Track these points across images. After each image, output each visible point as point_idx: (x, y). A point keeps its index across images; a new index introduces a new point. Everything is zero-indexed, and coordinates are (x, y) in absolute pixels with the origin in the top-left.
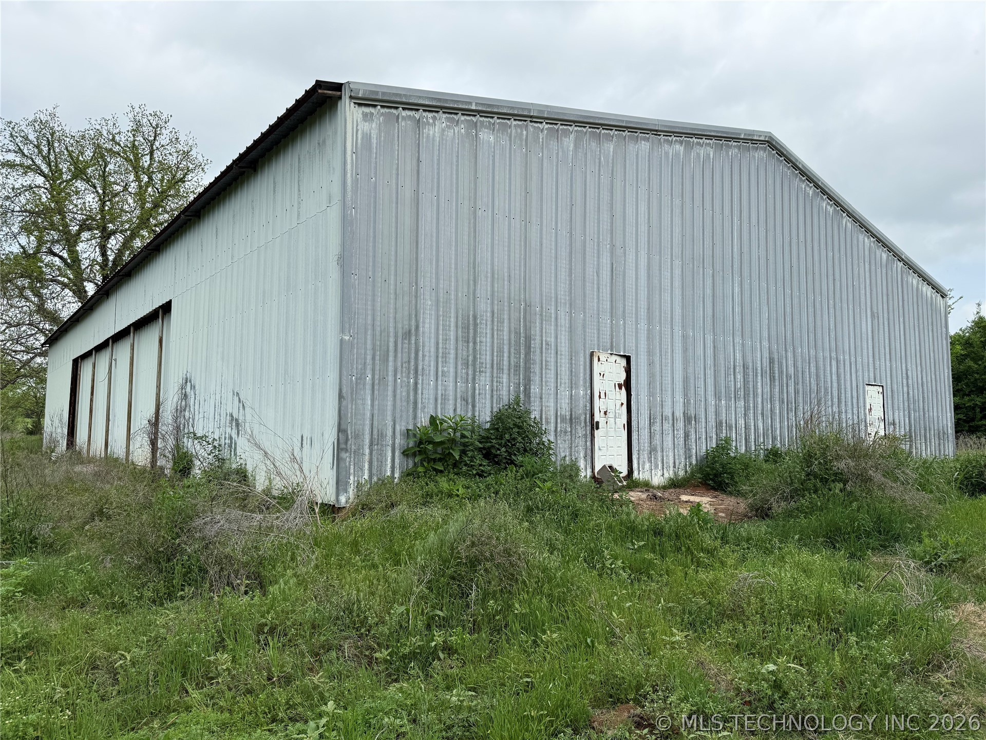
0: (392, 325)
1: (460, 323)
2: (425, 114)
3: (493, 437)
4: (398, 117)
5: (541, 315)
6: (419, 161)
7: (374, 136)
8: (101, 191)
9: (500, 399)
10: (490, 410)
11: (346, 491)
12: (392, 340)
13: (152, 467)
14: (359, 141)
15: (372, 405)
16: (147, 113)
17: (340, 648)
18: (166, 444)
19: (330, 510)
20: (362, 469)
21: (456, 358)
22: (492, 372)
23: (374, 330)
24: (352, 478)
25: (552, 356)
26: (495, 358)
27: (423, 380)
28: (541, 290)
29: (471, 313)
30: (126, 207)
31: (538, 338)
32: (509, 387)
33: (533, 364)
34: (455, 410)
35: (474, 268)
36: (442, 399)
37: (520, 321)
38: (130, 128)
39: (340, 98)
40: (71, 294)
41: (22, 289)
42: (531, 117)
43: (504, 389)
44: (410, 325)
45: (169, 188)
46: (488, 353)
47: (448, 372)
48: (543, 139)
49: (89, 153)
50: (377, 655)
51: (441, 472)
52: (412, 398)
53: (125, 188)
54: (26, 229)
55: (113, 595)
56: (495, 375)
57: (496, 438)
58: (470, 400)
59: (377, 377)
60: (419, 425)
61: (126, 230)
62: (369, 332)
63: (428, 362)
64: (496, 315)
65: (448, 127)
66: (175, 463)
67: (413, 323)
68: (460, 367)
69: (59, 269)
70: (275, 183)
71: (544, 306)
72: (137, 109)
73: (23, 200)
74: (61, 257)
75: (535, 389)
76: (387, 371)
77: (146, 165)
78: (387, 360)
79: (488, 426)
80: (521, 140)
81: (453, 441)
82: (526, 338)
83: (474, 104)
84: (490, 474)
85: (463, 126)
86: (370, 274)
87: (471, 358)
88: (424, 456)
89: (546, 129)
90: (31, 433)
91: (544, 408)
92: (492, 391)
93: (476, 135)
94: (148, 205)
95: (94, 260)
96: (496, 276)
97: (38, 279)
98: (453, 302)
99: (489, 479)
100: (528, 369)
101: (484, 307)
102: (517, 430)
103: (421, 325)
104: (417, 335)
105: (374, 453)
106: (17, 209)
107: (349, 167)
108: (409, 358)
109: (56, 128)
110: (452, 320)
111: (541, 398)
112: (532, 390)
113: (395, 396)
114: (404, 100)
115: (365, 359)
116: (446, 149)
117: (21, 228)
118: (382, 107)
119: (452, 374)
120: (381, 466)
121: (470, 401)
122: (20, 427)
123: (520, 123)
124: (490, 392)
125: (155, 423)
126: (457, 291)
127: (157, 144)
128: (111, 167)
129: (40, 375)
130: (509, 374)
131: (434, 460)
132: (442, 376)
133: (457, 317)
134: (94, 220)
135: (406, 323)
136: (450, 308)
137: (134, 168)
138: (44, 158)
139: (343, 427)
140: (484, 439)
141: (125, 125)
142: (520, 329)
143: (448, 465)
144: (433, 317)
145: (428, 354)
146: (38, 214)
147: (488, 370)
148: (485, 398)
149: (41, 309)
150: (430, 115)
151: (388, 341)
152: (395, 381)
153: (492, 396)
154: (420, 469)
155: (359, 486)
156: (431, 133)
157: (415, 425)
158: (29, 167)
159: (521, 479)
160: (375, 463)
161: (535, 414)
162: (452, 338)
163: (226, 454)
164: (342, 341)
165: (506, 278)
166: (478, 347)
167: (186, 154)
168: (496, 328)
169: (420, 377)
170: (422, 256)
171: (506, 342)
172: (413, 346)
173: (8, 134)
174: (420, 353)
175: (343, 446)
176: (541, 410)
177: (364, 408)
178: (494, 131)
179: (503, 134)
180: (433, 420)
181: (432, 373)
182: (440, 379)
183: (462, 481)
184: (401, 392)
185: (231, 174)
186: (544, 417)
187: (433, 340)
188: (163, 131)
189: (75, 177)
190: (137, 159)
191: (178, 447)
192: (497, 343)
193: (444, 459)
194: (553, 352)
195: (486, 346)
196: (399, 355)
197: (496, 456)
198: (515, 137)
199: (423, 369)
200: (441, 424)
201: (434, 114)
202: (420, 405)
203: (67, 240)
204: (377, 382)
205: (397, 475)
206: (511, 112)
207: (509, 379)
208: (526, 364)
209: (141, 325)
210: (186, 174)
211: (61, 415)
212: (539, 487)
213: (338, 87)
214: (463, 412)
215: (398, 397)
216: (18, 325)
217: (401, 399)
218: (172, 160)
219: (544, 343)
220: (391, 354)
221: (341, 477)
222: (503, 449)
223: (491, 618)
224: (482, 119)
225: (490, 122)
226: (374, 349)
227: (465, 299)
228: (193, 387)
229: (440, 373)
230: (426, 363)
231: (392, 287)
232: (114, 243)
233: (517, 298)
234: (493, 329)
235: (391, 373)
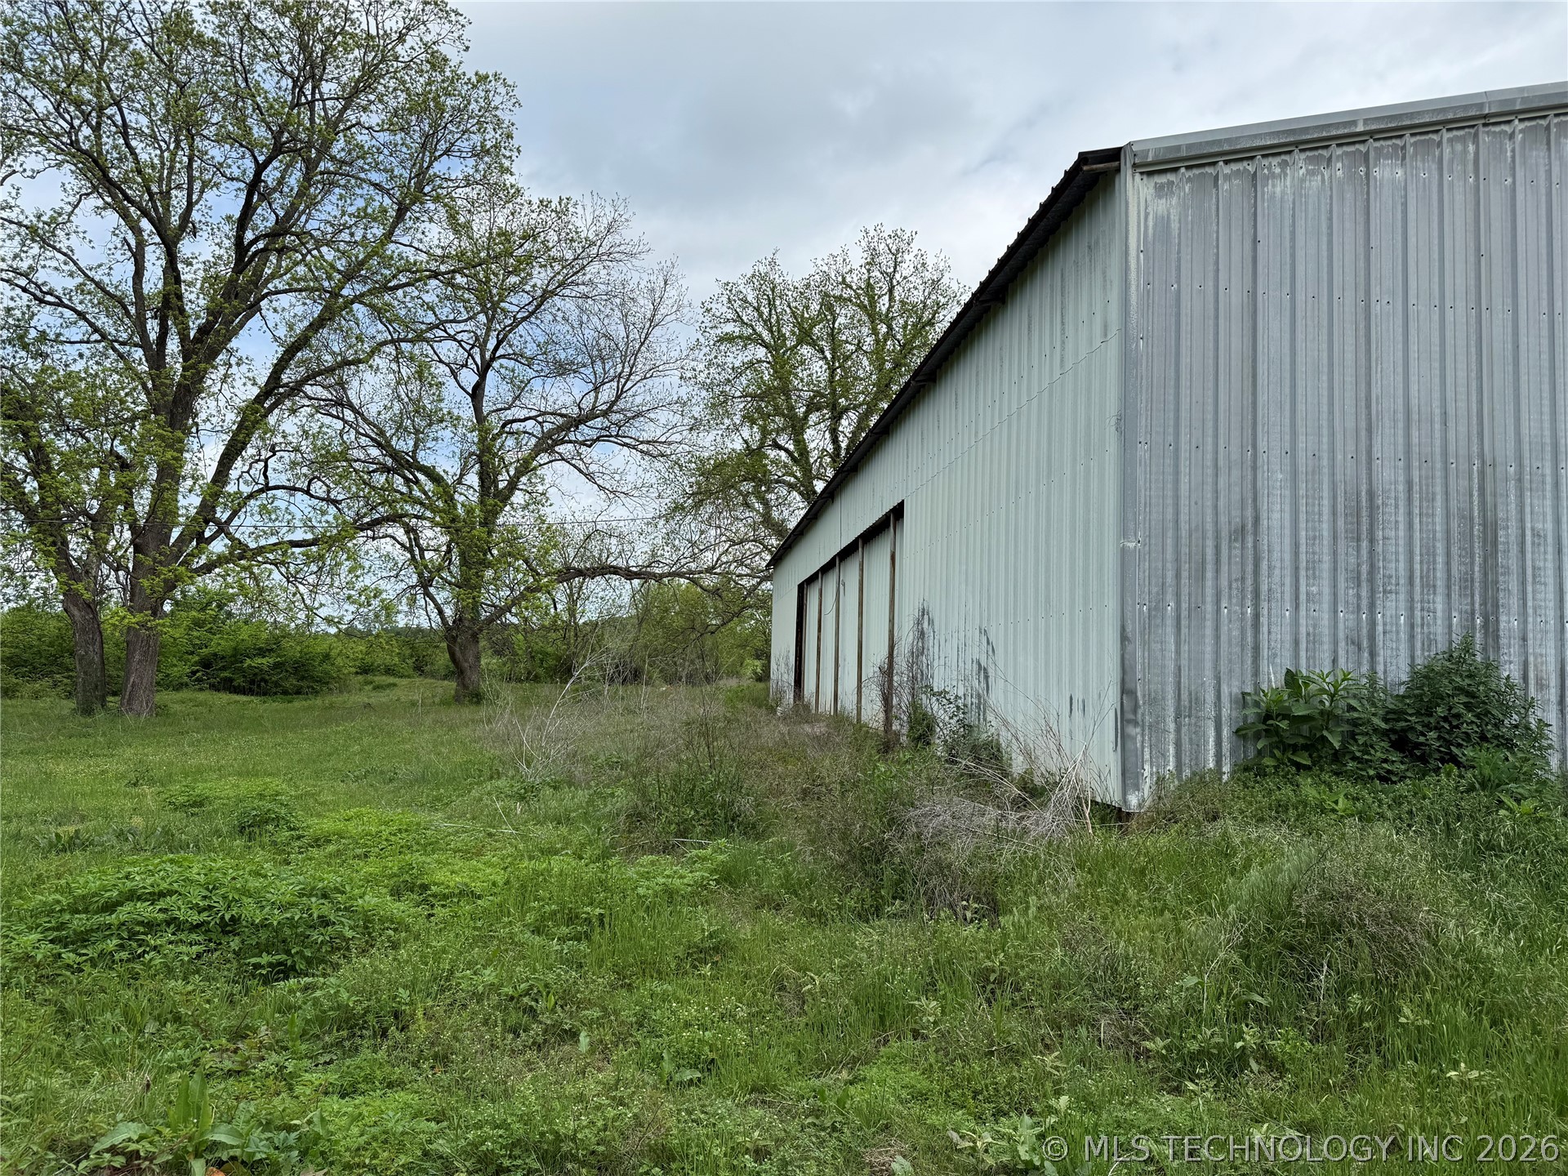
0: (1209, 519)
1: (1340, 508)
2: (1265, 162)
3: (1410, 711)
4: (1216, 178)
5: (1520, 480)
6: (1255, 241)
7: (1174, 217)
8: (829, 356)
9: (1429, 641)
10: (1408, 661)
11: (1137, 788)
12: (1210, 543)
13: (886, 731)
14: (1150, 231)
15: (1178, 652)
16: (885, 235)
17: (1093, 1025)
18: (902, 700)
19: (1113, 816)
20: (1163, 755)
21: (1335, 569)
22: (1411, 593)
23: (1177, 528)
24: (1147, 767)
25: (1550, 557)
26: (1417, 566)
27: (1269, 609)
28: (1518, 433)
29: (1364, 488)
30: (861, 373)
31: (1513, 524)
32: (1450, 618)
33: (1504, 574)
34: (1335, 661)
35: (1368, 407)
36: (1308, 642)
37: (1471, 495)
38: (863, 262)
39: (1118, 170)
40: (798, 498)
41: (746, 495)
42: (1485, 116)
43: (1439, 622)
44: (1242, 517)
45: (914, 337)
46: (1402, 558)
47: (1320, 593)
48: (1513, 151)
49: (815, 307)
50: (1149, 1045)
51: (1308, 768)
52: (1249, 639)
53: (859, 347)
54: (749, 419)
55: (811, 900)
56: (1417, 597)
57: (1418, 714)
58: (1367, 643)
59: (1184, 606)
60: (1265, 687)
61: (861, 405)
62: (1170, 534)
63: (1277, 577)
64: (1416, 488)
65: (1310, 173)
66: (911, 728)
67: (1249, 513)
68: (1342, 585)
69: (785, 466)
70: (1030, 317)
71: (1527, 462)
72: (872, 233)
73: (743, 380)
74: (786, 450)
75: (1509, 622)
76: (1203, 595)
77: (884, 309)
78: (1203, 578)
79: (1402, 690)
80: (1464, 163)
81: (1328, 716)
82: (1484, 525)
83: (1361, 124)
84: (1404, 777)
85: (1339, 165)
86: (1170, 439)
87: (1364, 568)
88: (1275, 739)
89: (1521, 131)
90: (759, 679)
91: (1531, 659)
92: (1412, 626)
93: (1367, 174)
94: (888, 366)
95: (824, 450)
96: (1415, 417)
97: (762, 480)
98: (1326, 470)
99: (1402, 788)
100: (1491, 586)
101: (1388, 475)
102: (1465, 700)
103: (1264, 515)
104: (1256, 533)
105: (1184, 730)
106: (738, 394)
107: (1133, 275)
108: (1243, 571)
109: (778, 281)
110: (1325, 502)
111: (1524, 639)
112: (1502, 625)
113: (1217, 637)
114: (1226, 148)
115: (1164, 577)
116: (1306, 211)
117: (744, 417)
118: (1188, 168)
119: (1326, 597)
120: (1198, 752)
121: (1365, 644)
122: (749, 672)
123: (1461, 133)
124: (1408, 629)
125: (888, 671)
126: (1332, 451)
127: (898, 276)
128: (841, 320)
129: (765, 604)
130: (1449, 596)
131: (1295, 749)
132: (1308, 601)
133: (1334, 498)
134: (823, 396)
135: (1236, 513)
136: (1320, 483)
137: (870, 316)
138: (765, 322)
139: (1128, 686)
140: (1391, 715)
141: (858, 258)
142: (1471, 509)
143: (1320, 757)
144: (1288, 501)
145: (1278, 565)
146: (761, 397)
147: (1403, 589)
148: (1398, 640)
149: (767, 520)
150: (1275, 161)
151: (1204, 547)
152: (1218, 611)
153: (1412, 637)
154: (1268, 761)
155: (1160, 781)
156: (1278, 190)
157: (1257, 685)
158: (748, 338)
159: (1468, 791)
160: (1186, 746)
161: (1510, 670)
162: (1325, 534)
163: (972, 718)
164: (1123, 551)
165: (1437, 419)
166: (1380, 549)
167: (935, 283)
168: (1417, 511)
169: (1264, 605)
170: (1262, 399)
171: (1439, 535)
172: (1250, 552)
173: (725, 299)
174: (1264, 565)
175: (1130, 716)
176: (1526, 664)
177: (1163, 656)
178: (1404, 158)
179: (1423, 161)
180: (1291, 678)
181: (1287, 597)
182: (1303, 608)
183: (1344, 787)
184: (1230, 630)
185: (971, 313)
186: (1531, 675)
187: (1287, 541)
188: (906, 256)
189: (800, 342)
190: (873, 302)
191: (915, 706)
192: (1421, 539)
193: (1313, 745)
194: (1550, 549)
195: (1397, 545)
196: (1224, 568)
197: (1418, 745)
198: (1451, 161)
199: (1270, 590)
200: (1306, 685)
201: (1283, 157)
202: (1265, 653)
203: (793, 426)
204: (1184, 614)
205: (1227, 768)
206: (1440, 117)
207: (1449, 603)
208: (1485, 574)
209: (870, 536)
210: (936, 312)
211: (788, 657)
212: (1509, 809)
213: (1114, 155)
214: (1351, 666)
215: (1224, 638)
216: (741, 542)
217: (1230, 641)
218: (917, 297)
219: (1528, 533)
220: (1210, 567)
221: (1128, 766)
222: (1433, 734)
223: (1353, 1024)
224: (1377, 144)
225: (1395, 146)
226: (1177, 560)
227: (1350, 463)
228: (931, 622)
229: (1303, 597)
230: (1277, 579)
231: (1209, 457)
232: (847, 425)
233: (1463, 452)
234: (1410, 514)
235: (1209, 599)
